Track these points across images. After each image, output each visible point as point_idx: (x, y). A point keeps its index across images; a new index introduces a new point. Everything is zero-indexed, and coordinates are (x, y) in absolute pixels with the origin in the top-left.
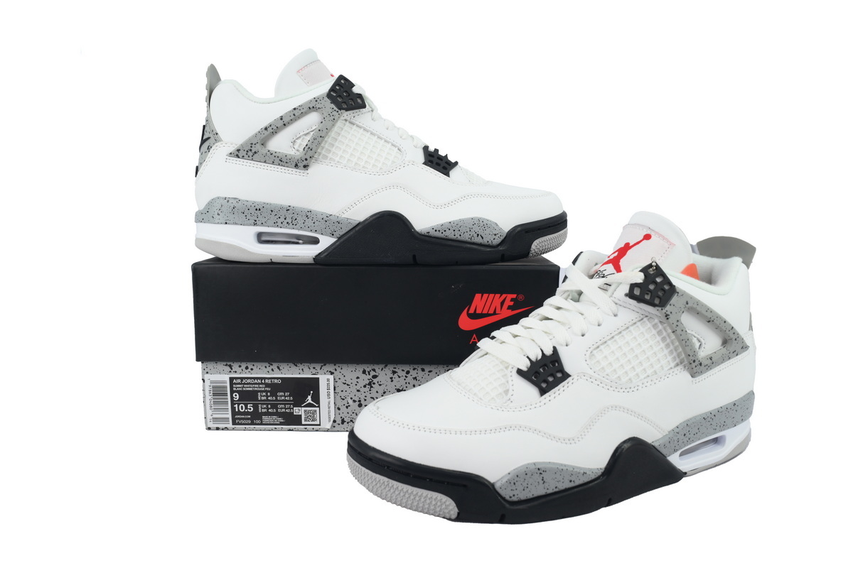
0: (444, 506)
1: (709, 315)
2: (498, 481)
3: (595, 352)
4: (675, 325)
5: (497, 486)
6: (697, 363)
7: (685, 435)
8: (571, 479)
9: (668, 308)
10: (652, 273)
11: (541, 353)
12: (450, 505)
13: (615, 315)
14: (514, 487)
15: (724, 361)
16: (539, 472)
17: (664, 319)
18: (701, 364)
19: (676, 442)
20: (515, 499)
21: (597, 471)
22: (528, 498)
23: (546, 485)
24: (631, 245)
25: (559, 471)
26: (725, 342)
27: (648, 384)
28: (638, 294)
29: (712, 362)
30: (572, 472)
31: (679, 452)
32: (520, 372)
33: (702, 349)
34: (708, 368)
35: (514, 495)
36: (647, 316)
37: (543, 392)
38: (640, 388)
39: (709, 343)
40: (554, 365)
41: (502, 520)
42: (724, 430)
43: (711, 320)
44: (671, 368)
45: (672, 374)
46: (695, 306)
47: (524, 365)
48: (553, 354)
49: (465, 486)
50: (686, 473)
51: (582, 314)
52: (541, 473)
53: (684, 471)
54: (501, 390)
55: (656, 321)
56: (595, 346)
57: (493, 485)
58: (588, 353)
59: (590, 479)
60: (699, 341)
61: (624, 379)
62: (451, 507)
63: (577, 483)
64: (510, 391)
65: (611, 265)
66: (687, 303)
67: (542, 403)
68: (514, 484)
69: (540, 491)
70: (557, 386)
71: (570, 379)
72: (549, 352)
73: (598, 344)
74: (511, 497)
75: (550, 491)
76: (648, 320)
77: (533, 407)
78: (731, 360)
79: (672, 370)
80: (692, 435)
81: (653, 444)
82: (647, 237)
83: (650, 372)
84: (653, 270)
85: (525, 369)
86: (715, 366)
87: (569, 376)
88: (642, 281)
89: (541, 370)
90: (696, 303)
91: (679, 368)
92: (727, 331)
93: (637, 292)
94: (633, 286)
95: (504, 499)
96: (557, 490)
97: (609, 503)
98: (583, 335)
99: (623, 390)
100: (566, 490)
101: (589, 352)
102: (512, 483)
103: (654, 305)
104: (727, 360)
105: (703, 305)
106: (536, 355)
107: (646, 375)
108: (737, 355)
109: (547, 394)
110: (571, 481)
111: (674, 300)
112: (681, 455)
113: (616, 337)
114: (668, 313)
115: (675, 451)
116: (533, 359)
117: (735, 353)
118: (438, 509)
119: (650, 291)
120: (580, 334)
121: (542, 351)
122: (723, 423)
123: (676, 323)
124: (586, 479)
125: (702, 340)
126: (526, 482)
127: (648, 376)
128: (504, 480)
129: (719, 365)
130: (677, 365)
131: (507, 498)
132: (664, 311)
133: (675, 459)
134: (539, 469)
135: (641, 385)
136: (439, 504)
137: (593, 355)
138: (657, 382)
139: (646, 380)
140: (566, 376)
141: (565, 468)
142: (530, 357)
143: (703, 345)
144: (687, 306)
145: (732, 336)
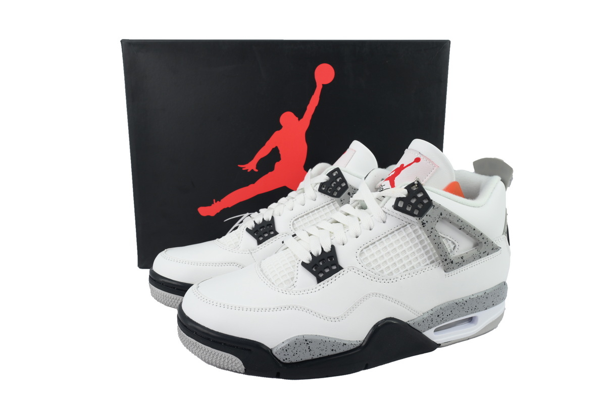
0: (234, 364)
1: (460, 224)
2: (275, 348)
3: (364, 250)
4: (429, 232)
5: (274, 352)
6: (448, 261)
7: (438, 316)
8: (332, 348)
9: (425, 218)
10: (414, 189)
11: (321, 250)
12: (238, 363)
13: (384, 222)
14: (286, 353)
15: (474, 259)
16: (306, 342)
17: (422, 226)
18: (452, 262)
19: (429, 321)
20: (287, 361)
21: (356, 343)
22: (298, 361)
23: (312, 352)
24: (404, 166)
25: (323, 342)
26: (477, 245)
27: (406, 277)
28: (402, 206)
29: (463, 261)
30: (334, 343)
31: (433, 329)
32: (303, 264)
33: (456, 249)
34: (459, 265)
35: (286, 359)
36: (409, 223)
37: (319, 280)
38: (398, 280)
39: (462, 245)
40: (331, 260)
41: (278, 376)
42: (475, 312)
43: (462, 227)
44: (428, 264)
45: (427, 269)
46: (448, 216)
47: (307, 259)
48: (331, 251)
49: (250, 350)
50: (440, 345)
51: (359, 220)
52: (307, 344)
53: (438, 343)
54: (289, 277)
55: (417, 227)
56: (365, 246)
57: (271, 350)
58: (359, 252)
59: (349, 349)
60: (454, 244)
61: (386, 273)
62: (239, 365)
63: (338, 351)
64: (295, 278)
65: (388, 181)
66: (441, 214)
67: (317, 289)
68: (286, 350)
69: (307, 356)
70: (331, 276)
71: (342, 271)
72: (327, 249)
73: (367, 245)
74: (284, 360)
75: (315, 357)
76: (411, 226)
77: (310, 291)
78: (482, 259)
79: (428, 266)
80: (446, 316)
81: (408, 323)
82: (417, 160)
83: (408, 267)
84: (417, 187)
85: (307, 262)
86: (467, 264)
87: (342, 268)
88: (405, 196)
89: (321, 263)
90: (449, 215)
91: (434, 264)
92: (477, 237)
93: (401, 204)
94: (398, 199)
95: (279, 361)
96: (321, 356)
97: (367, 367)
98: (357, 237)
99: (384, 281)
100: (329, 356)
101: (360, 250)
102: (285, 350)
103: (414, 215)
104: (478, 259)
105: (455, 216)
106: (317, 251)
107: (404, 270)
108: (488, 255)
109: (322, 282)
110: (332, 350)
111: (430, 211)
112: (435, 331)
113: (383, 240)
114: (425, 222)
115: (429, 328)
116: (315, 254)
117: (487, 253)
118: (230, 366)
119: (411, 204)
120: (355, 236)
121: (322, 249)
122: (475, 307)
123: (430, 230)
124: (345, 349)
125: (456, 243)
126: (296, 349)
127: (407, 270)
128: (279, 348)
129: (470, 262)
130: (433, 262)
131: (282, 360)
132: (421, 220)
133: (430, 334)
134: (306, 340)
135: (400, 277)
136: (230, 362)
137: (363, 253)
138: (414, 275)
139: (405, 273)
140: (340, 268)
141: (327, 340)
142: (313, 253)
143: (457, 247)
144: (441, 216)
145: (481, 240)
